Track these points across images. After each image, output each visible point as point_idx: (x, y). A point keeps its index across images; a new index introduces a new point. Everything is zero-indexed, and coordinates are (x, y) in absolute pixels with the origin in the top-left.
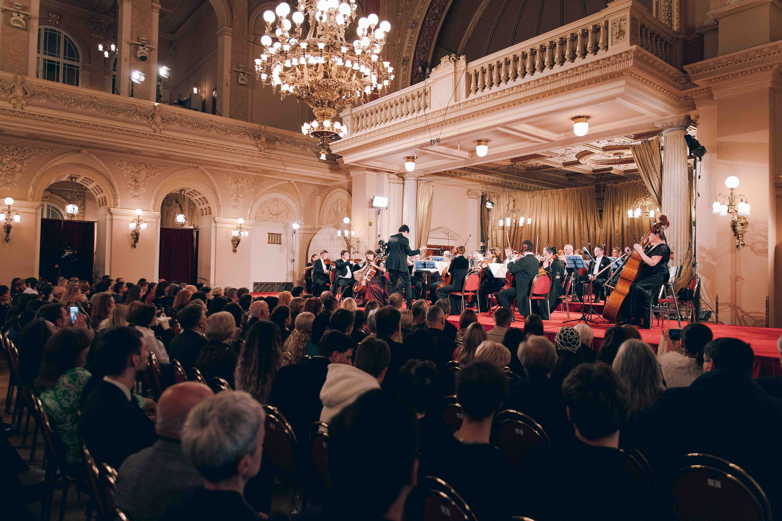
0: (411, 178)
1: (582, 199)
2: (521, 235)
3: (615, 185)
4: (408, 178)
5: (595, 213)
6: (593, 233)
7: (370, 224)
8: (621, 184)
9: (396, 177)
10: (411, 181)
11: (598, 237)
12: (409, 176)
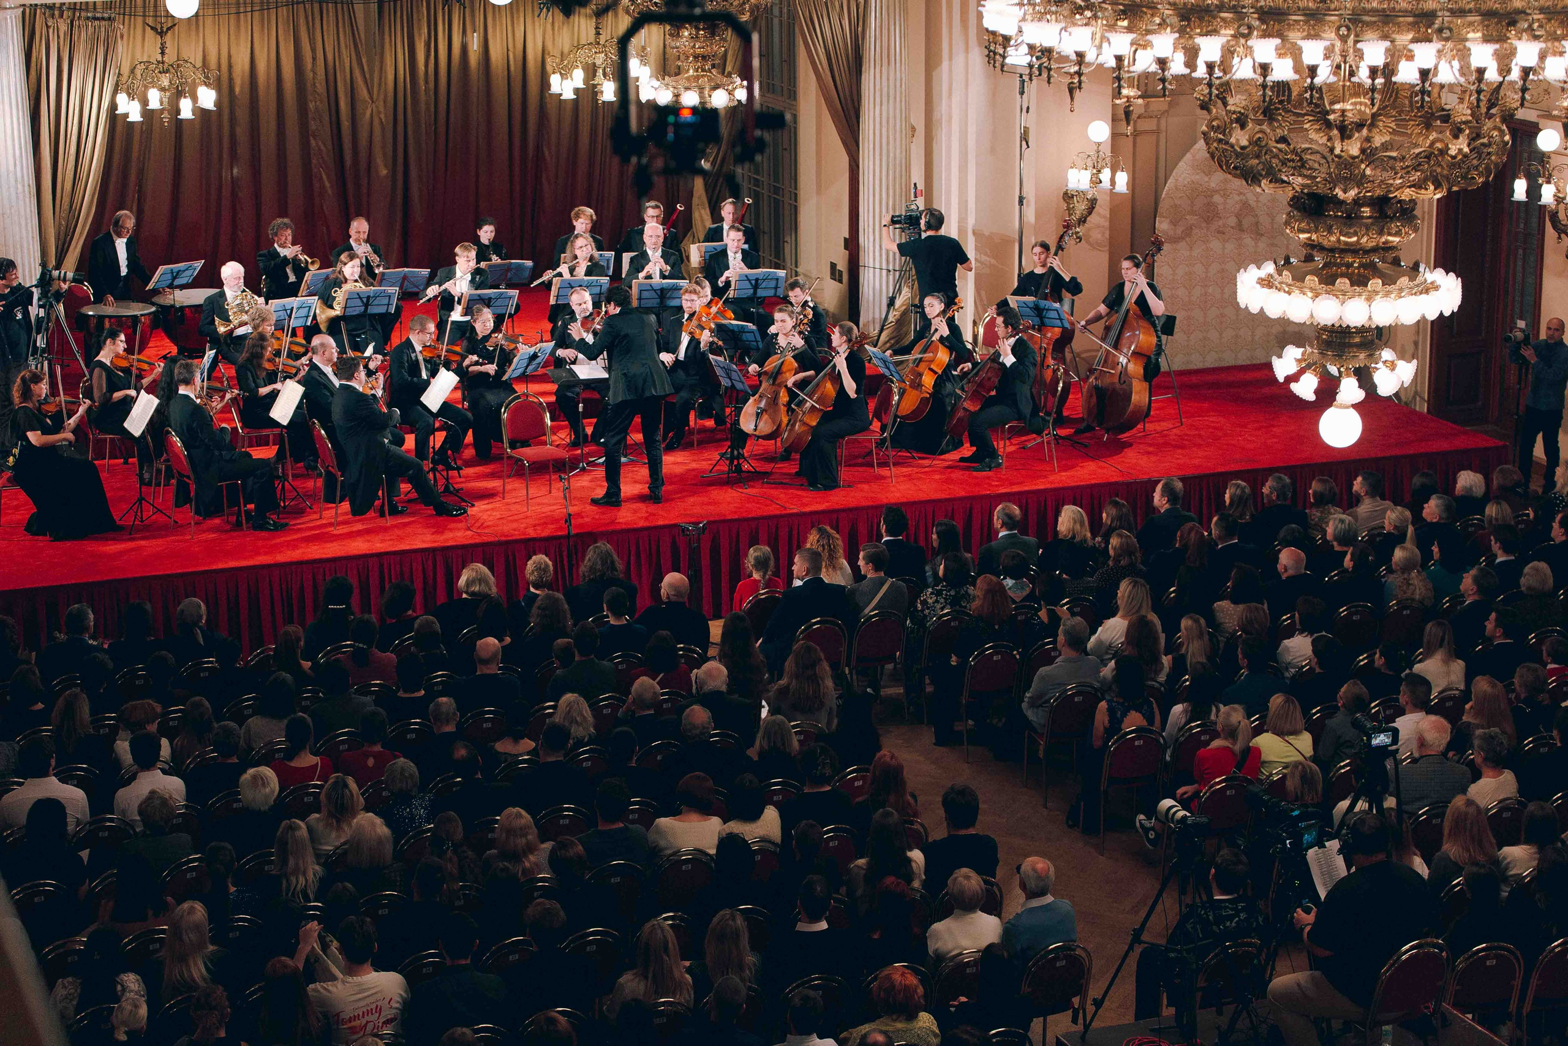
11: (366, 126)
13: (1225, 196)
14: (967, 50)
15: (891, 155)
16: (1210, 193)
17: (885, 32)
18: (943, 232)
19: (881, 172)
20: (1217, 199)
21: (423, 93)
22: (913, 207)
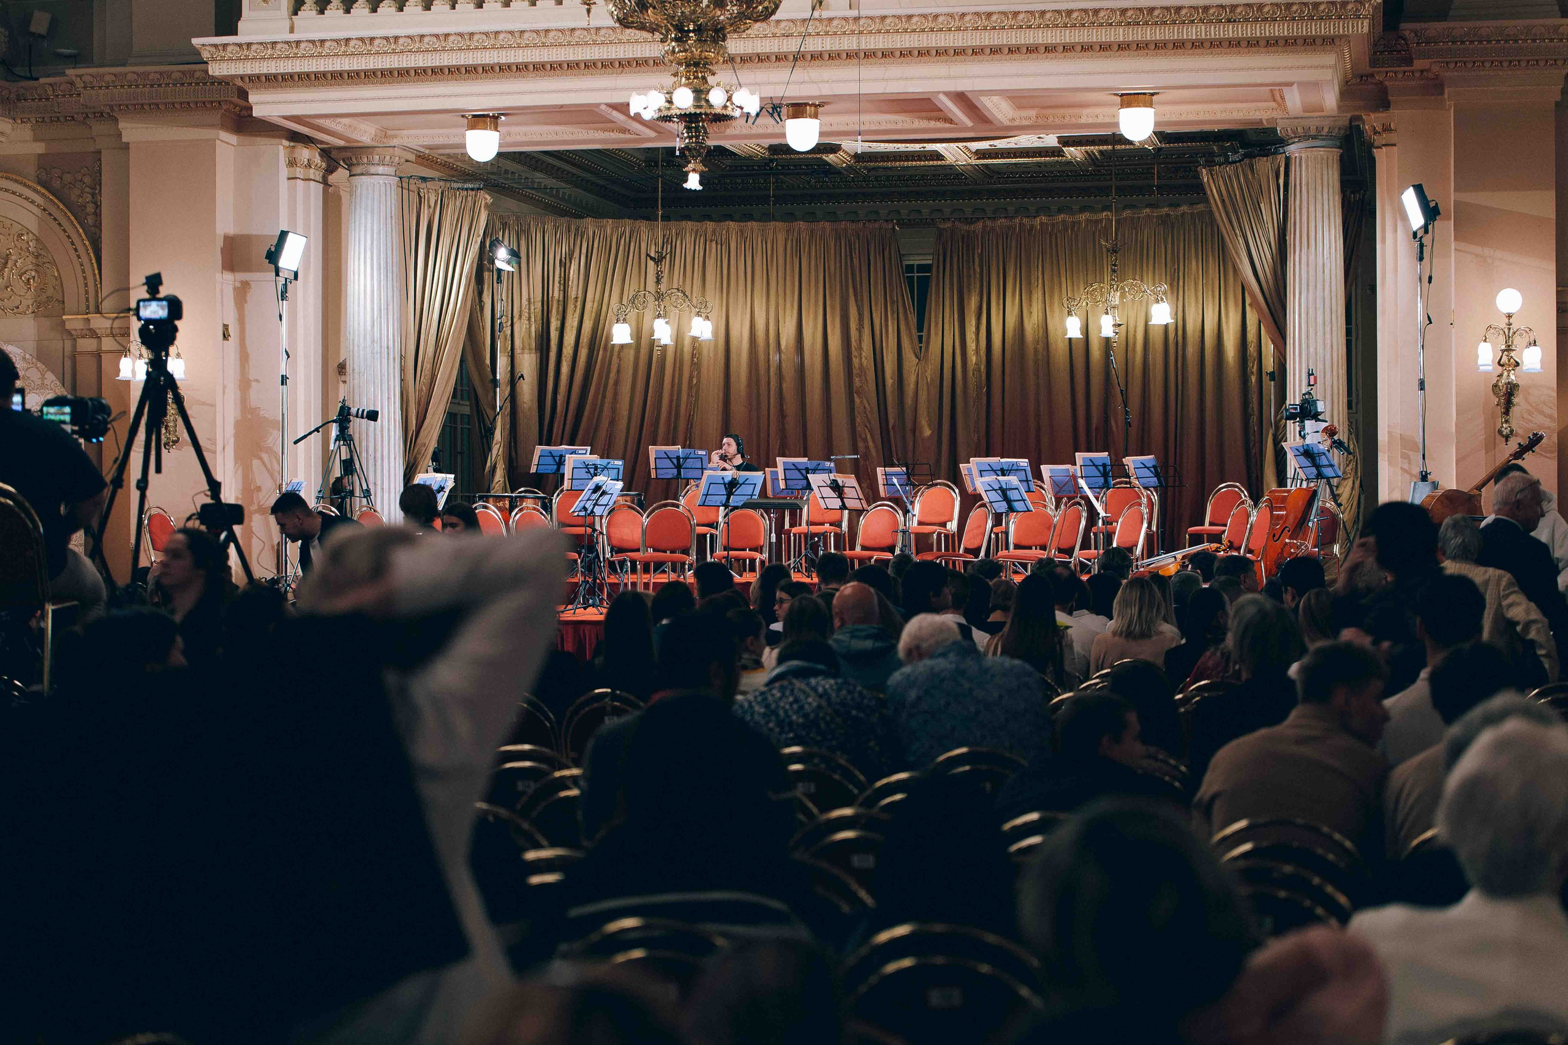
0: (381, 169)
1: (856, 262)
2: (618, 371)
3: (966, 227)
4: (373, 170)
5: (901, 310)
6: (893, 373)
7: (226, 336)
8: (984, 227)
9: (317, 159)
10: (381, 180)
11: (912, 386)
12: (382, 163)
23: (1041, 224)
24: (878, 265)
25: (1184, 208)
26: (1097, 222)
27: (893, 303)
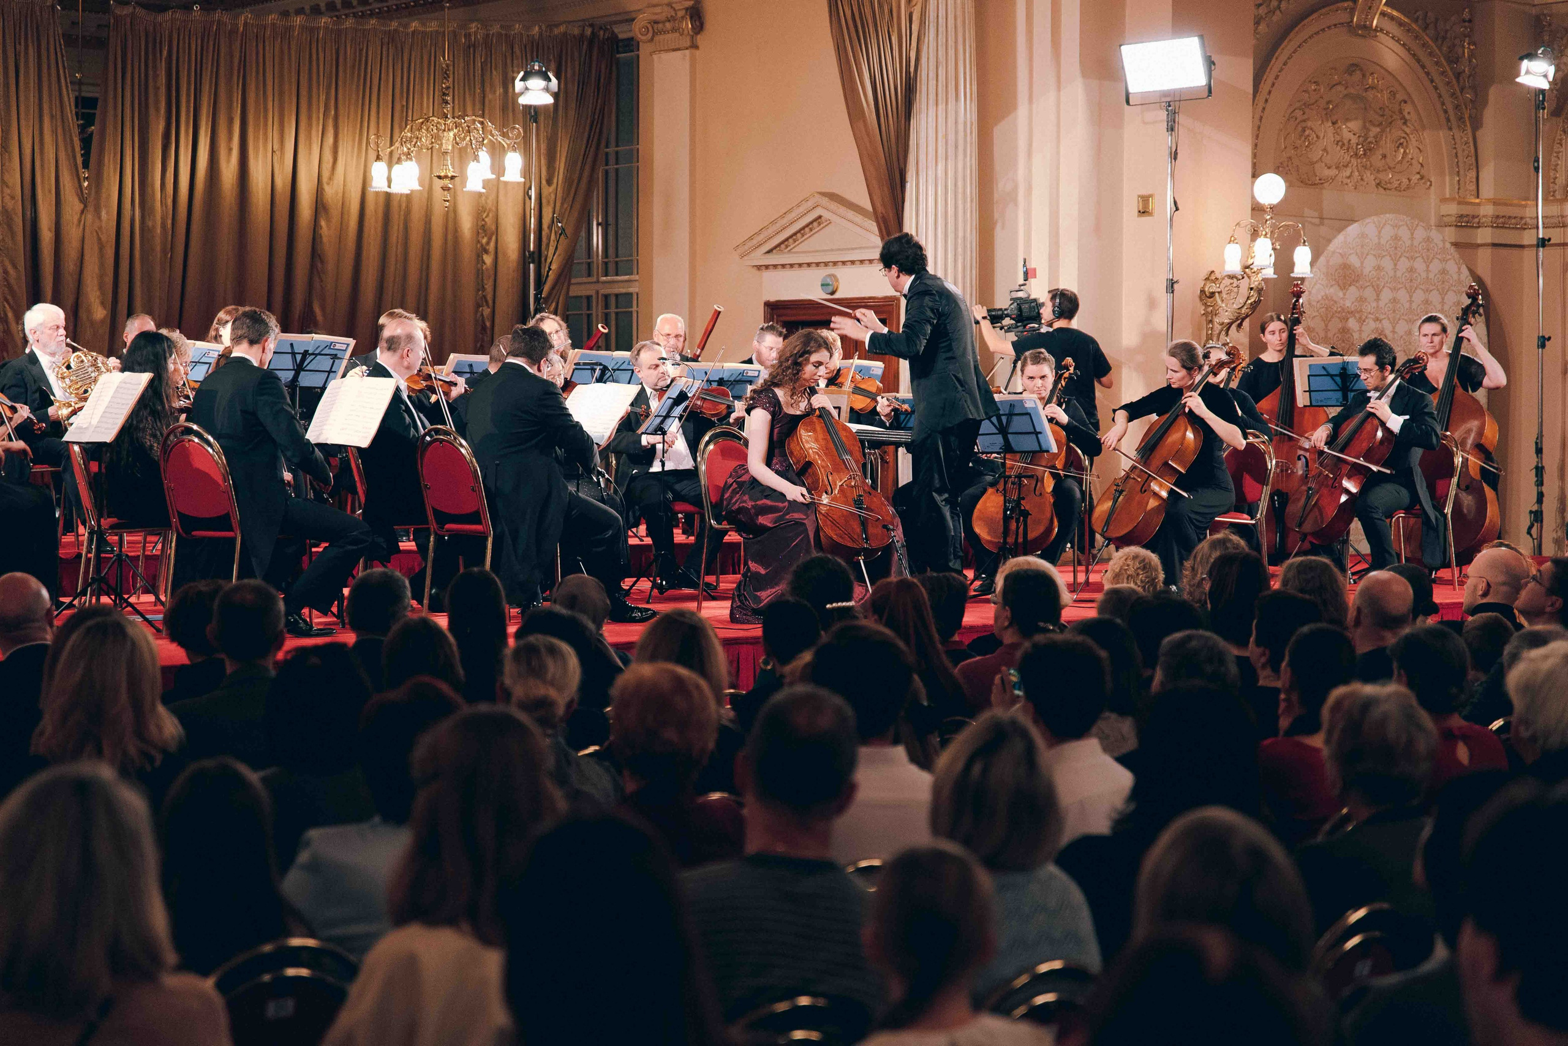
3: (151, 17)
6: (51, 222)
11: (76, 242)
13: (1361, 321)
14: (1059, 89)
15: (960, 234)
16: (1345, 315)
17: (951, 52)
18: (1075, 324)
19: (946, 258)
20: (1352, 323)
21: (158, 204)
22: (1021, 294)
23: (246, 24)
24: (31, 59)
25: (414, 25)
26: (312, 30)
27: (52, 117)
